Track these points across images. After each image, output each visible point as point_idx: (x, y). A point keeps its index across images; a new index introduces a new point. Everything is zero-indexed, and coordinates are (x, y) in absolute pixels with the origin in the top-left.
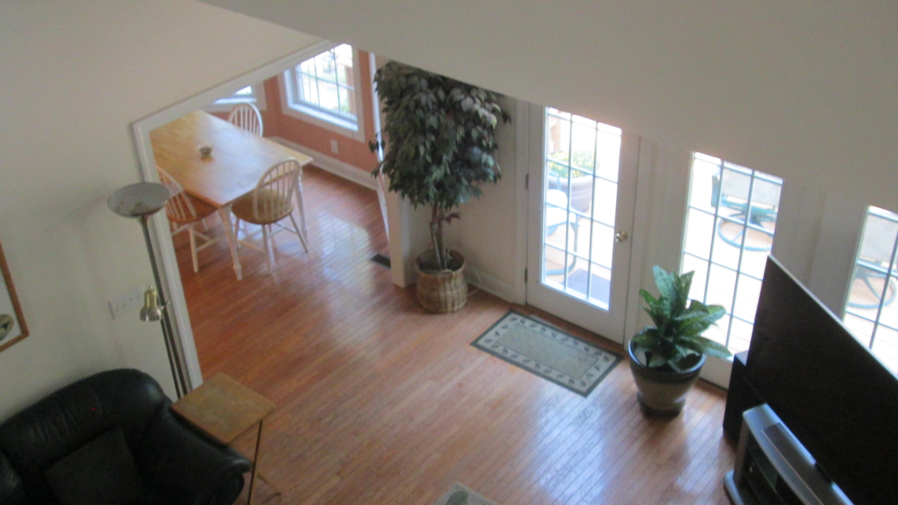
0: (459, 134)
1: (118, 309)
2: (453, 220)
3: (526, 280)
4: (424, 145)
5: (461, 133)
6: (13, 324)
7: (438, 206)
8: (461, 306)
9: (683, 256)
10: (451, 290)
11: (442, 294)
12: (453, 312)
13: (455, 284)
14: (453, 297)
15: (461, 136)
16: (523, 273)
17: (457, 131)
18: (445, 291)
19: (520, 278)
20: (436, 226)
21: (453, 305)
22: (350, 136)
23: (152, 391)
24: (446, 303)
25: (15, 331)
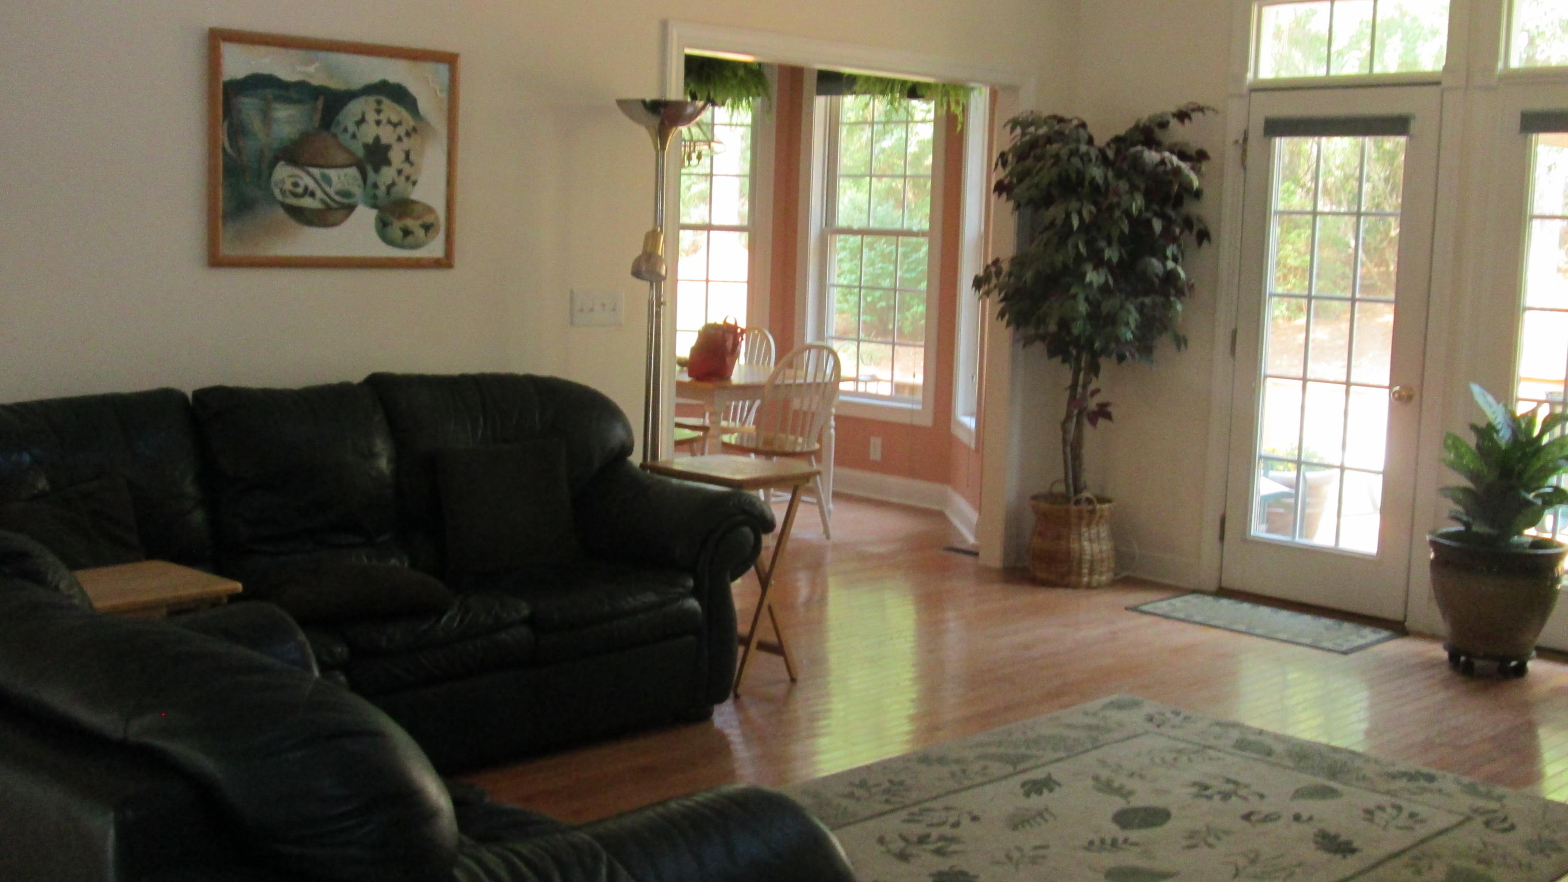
0: (1136, 203)
1: (582, 310)
2: (1101, 422)
3: (1222, 538)
4: (1080, 213)
5: (1139, 203)
6: (437, 232)
7: (1079, 383)
8: (1104, 578)
9: (1517, 386)
10: (1090, 540)
11: (1075, 546)
12: (1089, 586)
13: (1098, 534)
14: (1092, 555)
15: (1138, 208)
16: (1218, 523)
17: (1133, 199)
18: (1080, 540)
19: (1211, 533)
20: (1072, 426)
21: (1091, 572)
22: (906, 420)
23: (619, 432)
24: (1080, 562)
25: (434, 248)
